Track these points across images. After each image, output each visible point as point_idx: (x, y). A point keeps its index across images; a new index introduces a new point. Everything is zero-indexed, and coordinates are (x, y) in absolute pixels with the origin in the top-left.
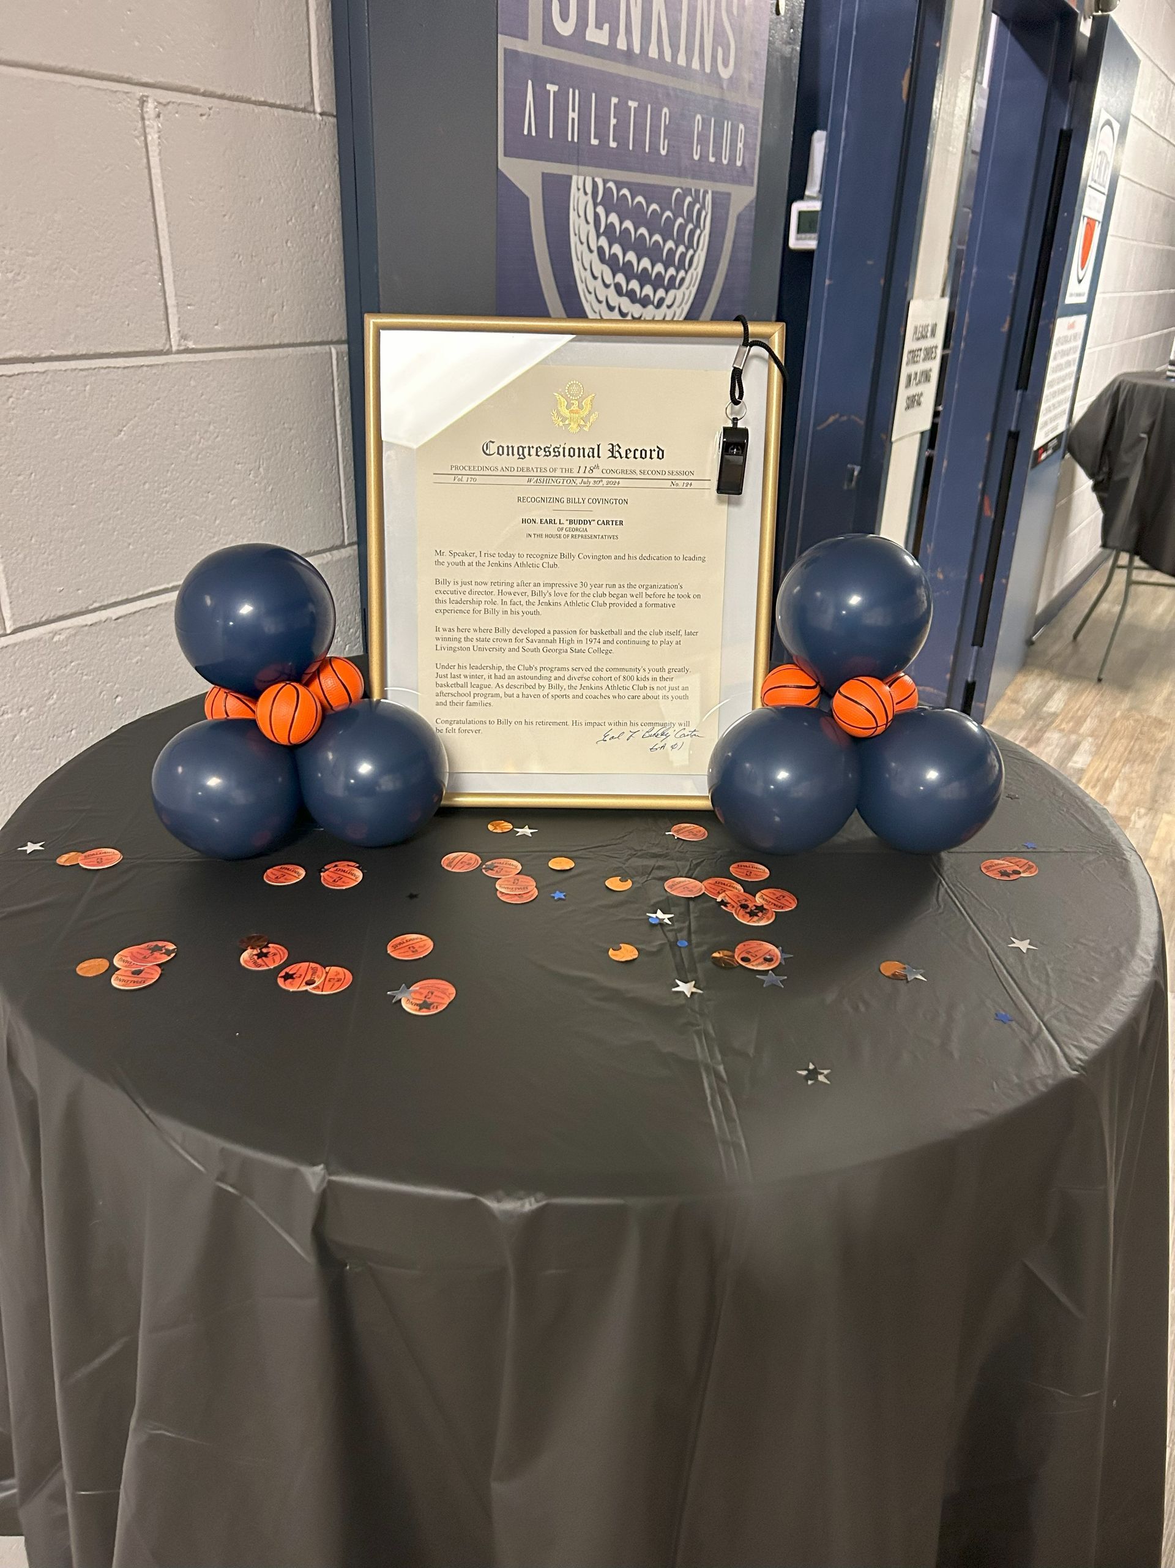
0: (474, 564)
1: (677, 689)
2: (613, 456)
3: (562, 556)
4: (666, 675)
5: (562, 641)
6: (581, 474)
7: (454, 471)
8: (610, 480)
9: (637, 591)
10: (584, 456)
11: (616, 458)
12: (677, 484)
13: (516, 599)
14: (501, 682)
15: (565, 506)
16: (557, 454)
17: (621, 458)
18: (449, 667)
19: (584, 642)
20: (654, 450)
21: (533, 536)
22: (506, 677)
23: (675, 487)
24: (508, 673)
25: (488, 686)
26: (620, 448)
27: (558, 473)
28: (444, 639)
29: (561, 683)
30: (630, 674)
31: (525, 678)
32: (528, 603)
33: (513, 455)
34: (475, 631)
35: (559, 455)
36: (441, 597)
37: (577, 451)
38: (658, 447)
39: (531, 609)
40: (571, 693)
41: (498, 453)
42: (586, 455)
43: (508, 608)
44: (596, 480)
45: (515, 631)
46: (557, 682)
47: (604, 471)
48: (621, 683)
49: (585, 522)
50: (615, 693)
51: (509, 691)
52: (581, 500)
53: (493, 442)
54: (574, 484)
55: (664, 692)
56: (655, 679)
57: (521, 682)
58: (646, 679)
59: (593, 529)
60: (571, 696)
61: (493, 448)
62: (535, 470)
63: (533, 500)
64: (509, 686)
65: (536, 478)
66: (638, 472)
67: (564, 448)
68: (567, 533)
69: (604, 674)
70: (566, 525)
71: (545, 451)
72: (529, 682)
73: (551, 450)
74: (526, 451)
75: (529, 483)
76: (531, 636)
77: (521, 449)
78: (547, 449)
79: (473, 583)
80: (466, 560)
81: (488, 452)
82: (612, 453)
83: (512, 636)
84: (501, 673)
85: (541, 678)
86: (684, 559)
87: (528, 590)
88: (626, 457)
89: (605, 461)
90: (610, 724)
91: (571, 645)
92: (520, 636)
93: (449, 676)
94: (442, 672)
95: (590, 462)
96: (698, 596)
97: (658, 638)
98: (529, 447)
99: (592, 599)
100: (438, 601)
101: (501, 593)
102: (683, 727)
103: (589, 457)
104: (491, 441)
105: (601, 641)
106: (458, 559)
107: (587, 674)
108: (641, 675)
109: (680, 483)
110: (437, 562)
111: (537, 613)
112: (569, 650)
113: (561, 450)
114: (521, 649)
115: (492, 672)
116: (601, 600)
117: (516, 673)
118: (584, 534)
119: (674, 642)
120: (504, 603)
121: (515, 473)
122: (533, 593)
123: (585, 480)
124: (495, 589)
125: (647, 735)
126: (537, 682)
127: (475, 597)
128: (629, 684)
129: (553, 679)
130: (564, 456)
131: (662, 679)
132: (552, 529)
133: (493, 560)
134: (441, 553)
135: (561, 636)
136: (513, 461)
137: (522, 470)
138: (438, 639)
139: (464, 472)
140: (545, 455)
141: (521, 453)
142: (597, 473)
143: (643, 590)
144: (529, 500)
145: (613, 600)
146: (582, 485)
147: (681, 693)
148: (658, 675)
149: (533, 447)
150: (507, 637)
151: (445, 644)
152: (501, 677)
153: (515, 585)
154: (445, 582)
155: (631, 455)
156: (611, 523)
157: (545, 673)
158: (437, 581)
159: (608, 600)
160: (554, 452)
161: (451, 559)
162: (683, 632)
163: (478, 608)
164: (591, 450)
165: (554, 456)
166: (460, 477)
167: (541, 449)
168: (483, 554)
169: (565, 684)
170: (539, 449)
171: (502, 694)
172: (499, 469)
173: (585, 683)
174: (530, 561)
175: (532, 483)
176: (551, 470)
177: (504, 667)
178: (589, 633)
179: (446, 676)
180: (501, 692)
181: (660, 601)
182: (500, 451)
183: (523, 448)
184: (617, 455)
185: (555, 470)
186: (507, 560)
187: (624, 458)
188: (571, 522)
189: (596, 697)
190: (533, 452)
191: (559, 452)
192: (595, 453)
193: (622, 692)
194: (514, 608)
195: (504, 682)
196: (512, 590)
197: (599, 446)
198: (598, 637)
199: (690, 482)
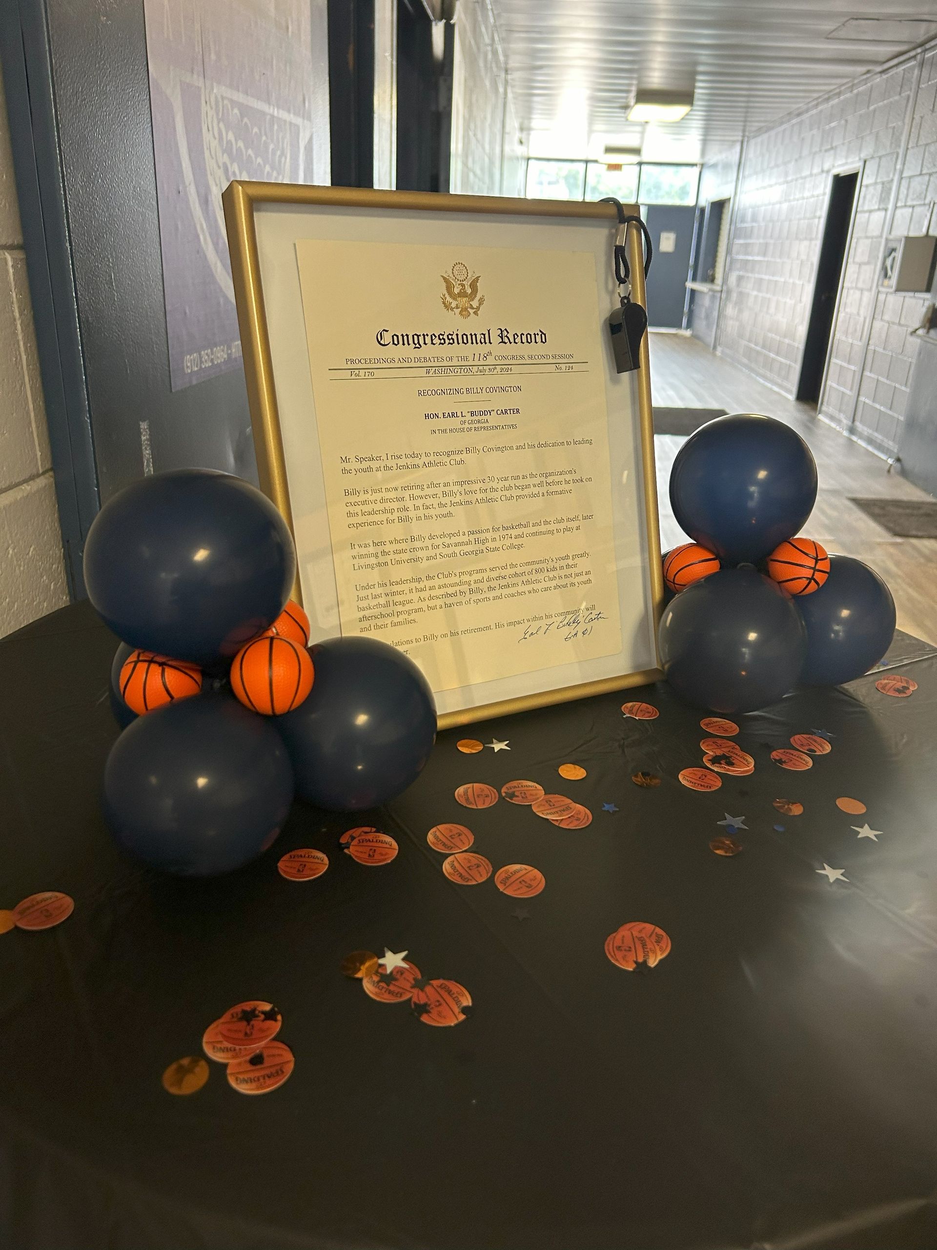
0: (382, 468)
1: (581, 574)
2: (502, 342)
3: (468, 450)
4: (570, 562)
5: (477, 541)
6: (476, 362)
7: (350, 366)
8: (503, 367)
9: (537, 481)
10: (477, 343)
11: (506, 343)
12: (561, 368)
13: (428, 502)
14: (423, 595)
15: (465, 397)
16: (451, 341)
17: (511, 343)
18: (368, 587)
19: (498, 539)
20: (538, 334)
21: (437, 432)
22: (427, 589)
23: (559, 371)
24: (430, 583)
25: (410, 602)
26: (508, 333)
27: (455, 362)
28: (361, 556)
29: (480, 585)
30: (540, 566)
31: (445, 586)
32: (441, 505)
33: (409, 344)
34: (391, 542)
35: (454, 342)
36: (352, 509)
37: (460, 341)
38: (540, 331)
39: (444, 511)
40: (491, 594)
41: (394, 343)
42: (478, 341)
43: (421, 513)
44: (491, 367)
45: (431, 537)
46: (477, 585)
47: (497, 358)
48: (534, 577)
49: (484, 413)
50: (530, 587)
51: (432, 603)
52: (479, 390)
53: (387, 331)
54: (471, 373)
55: (571, 580)
56: (562, 568)
57: (443, 591)
58: (554, 569)
59: (493, 420)
60: (491, 599)
61: (387, 338)
62: (432, 360)
63: (434, 393)
64: (431, 598)
65: (434, 369)
66: (526, 357)
67: (457, 335)
68: (469, 426)
69: (519, 570)
70: (468, 417)
71: (440, 339)
72: (450, 590)
73: (445, 337)
74: (421, 338)
75: (427, 375)
76: (447, 541)
77: (416, 337)
78: (441, 337)
79: (383, 490)
80: (374, 465)
81: (382, 342)
82: (502, 338)
83: (428, 543)
84: (422, 585)
85: (461, 583)
86: (575, 443)
87: (438, 491)
88: (515, 342)
89: (496, 348)
90: (528, 621)
91: (487, 544)
92: (438, 541)
93: (370, 597)
94: (363, 593)
95: (483, 349)
96: (590, 479)
97: (562, 526)
98: (424, 335)
99: (500, 493)
100: (349, 514)
101: (412, 497)
102: (590, 612)
103: (482, 343)
104: (384, 330)
105: (513, 536)
106: (365, 465)
107: (503, 573)
108: (551, 565)
109: (563, 366)
110: (345, 471)
111: (450, 514)
112: (485, 550)
113: (454, 337)
114: (438, 556)
115: (413, 585)
116: (508, 494)
117: (436, 582)
118: (485, 425)
119: (575, 528)
120: (416, 508)
121: (413, 364)
122: (444, 494)
123: (481, 368)
124: (406, 494)
125: (561, 625)
126: (458, 588)
127: (388, 506)
128: (540, 576)
129: (472, 583)
130: (458, 343)
131: (568, 566)
132: (455, 423)
133: (401, 462)
134: (346, 460)
135: (476, 536)
136: (408, 351)
137: (419, 360)
138: (354, 557)
139: (360, 366)
140: (440, 343)
141: (416, 342)
142: (490, 360)
143: (543, 479)
144: (430, 393)
145: (519, 492)
146: (479, 373)
147: (584, 578)
148: (563, 563)
149: (427, 335)
150: (424, 545)
151: (363, 562)
152: (422, 590)
153: (425, 487)
154: (355, 492)
155: (518, 340)
156: (508, 412)
157: (466, 578)
158: (347, 493)
159: (515, 493)
160: (444, 339)
161: (358, 466)
162: (580, 518)
163: (391, 517)
164: (483, 336)
165: (449, 343)
166: (357, 371)
167: (436, 337)
168: (389, 457)
169: (484, 586)
170: (434, 337)
171: (425, 608)
172: (396, 360)
173: (503, 582)
174: (438, 459)
175: (430, 374)
176: (448, 359)
177: (424, 578)
178: (501, 529)
179: (367, 598)
180: (423, 605)
181: (558, 488)
182: (396, 340)
183: (418, 336)
184: (506, 340)
185: (451, 359)
186: (416, 461)
187: (526, 343)
188: (472, 414)
189: (513, 595)
190: (428, 340)
191: (453, 339)
192: (486, 339)
193: (536, 586)
194: (427, 512)
196: (423, 493)
197: (489, 331)
198: (509, 532)
199: (571, 365)
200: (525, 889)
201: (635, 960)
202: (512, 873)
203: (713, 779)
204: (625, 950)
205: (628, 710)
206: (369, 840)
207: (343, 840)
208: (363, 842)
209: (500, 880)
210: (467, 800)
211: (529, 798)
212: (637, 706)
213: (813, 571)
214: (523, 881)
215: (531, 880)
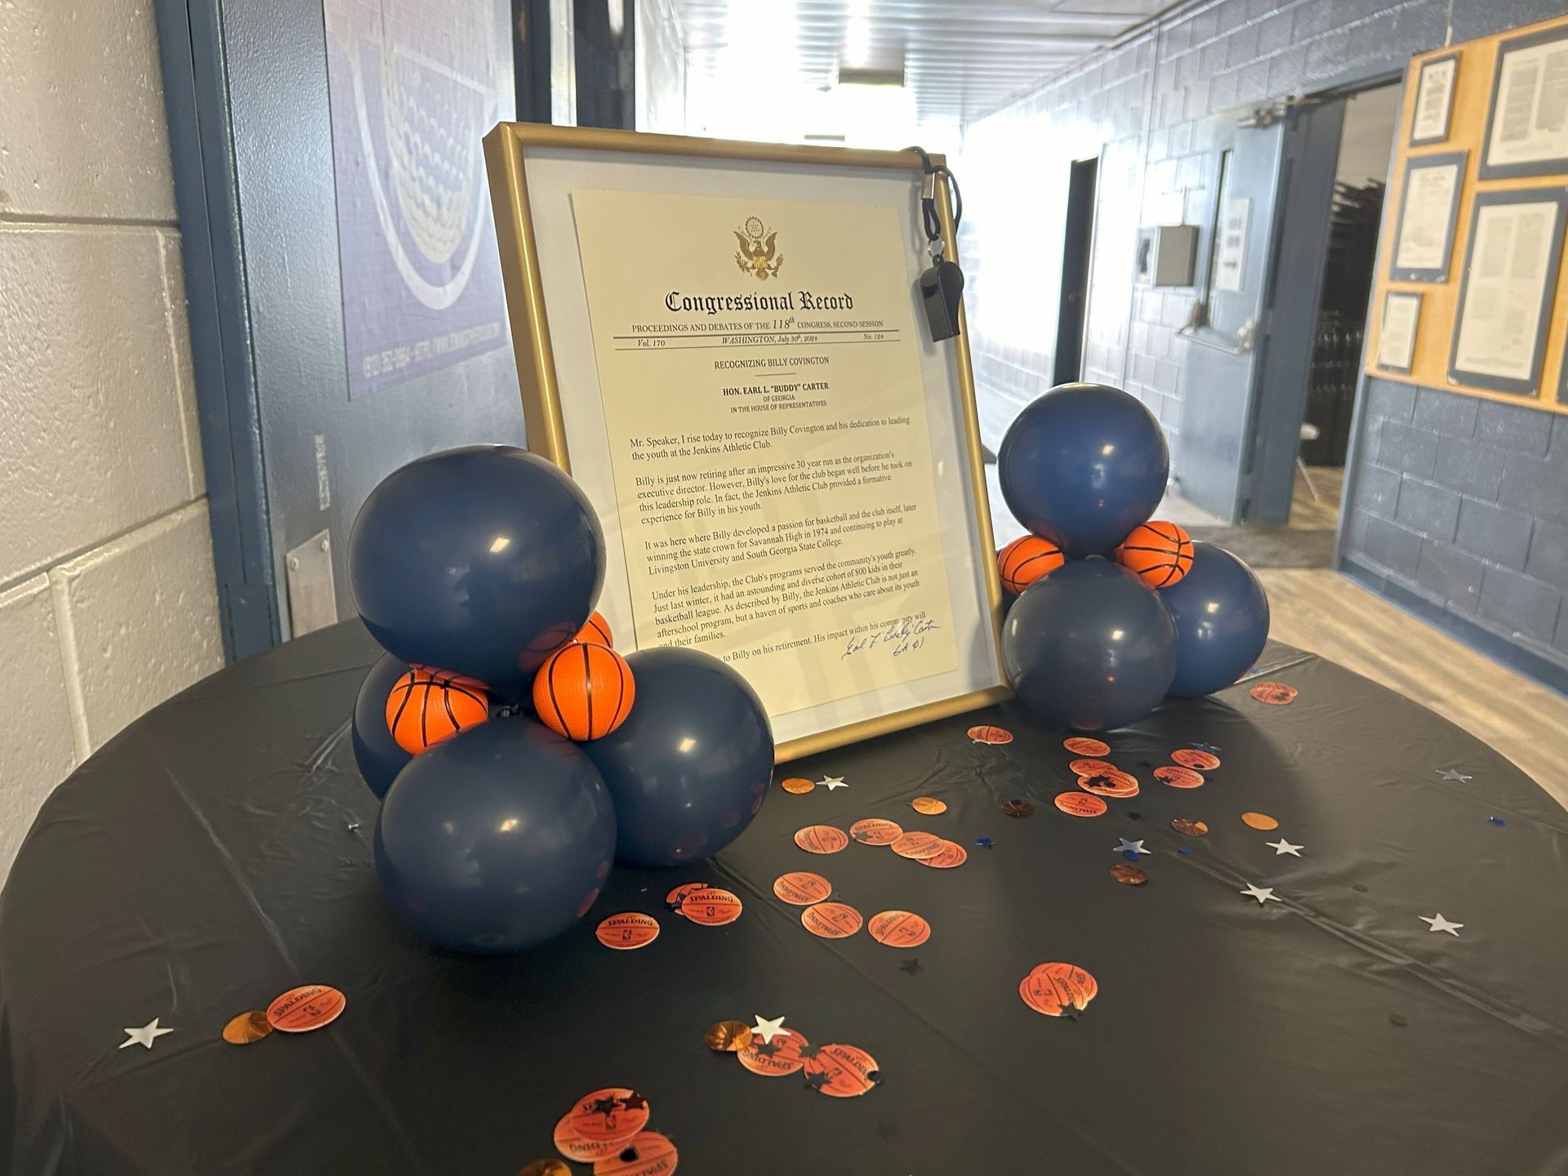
0: (678, 453)
1: (907, 575)
2: (805, 307)
3: (774, 431)
4: (895, 561)
5: (790, 537)
6: (778, 330)
7: (636, 334)
8: (807, 335)
9: (852, 466)
10: (777, 308)
11: (809, 308)
12: (870, 337)
13: (732, 491)
14: (730, 602)
15: (768, 370)
16: (749, 306)
17: (814, 308)
18: (668, 594)
19: (812, 535)
20: (843, 299)
21: (738, 410)
22: (735, 595)
23: (868, 340)
24: (737, 589)
25: (716, 611)
26: (810, 297)
27: (754, 330)
28: (658, 558)
29: (795, 590)
30: (861, 566)
31: (755, 592)
32: (747, 495)
33: (702, 309)
34: (691, 540)
35: (752, 307)
36: (647, 501)
37: (759, 305)
38: (846, 295)
39: (751, 502)
40: (808, 601)
41: (685, 308)
42: (779, 306)
43: (724, 505)
44: (794, 336)
45: (737, 534)
46: (791, 590)
47: (800, 325)
48: (855, 579)
49: (790, 388)
50: (850, 591)
51: (741, 613)
52: (783, 362)
53: (677, 294)
54: (772, 343)
55: (896, 582)
56: (885, 568)
57: (752, 598)
58: (877, 569)
59: (801, 395)
60: (809, 606)
61: (678, 302)
62: (729, 327)
63: (732, 365)
64: (739, 607)
65: (731, 337)
66: (832, 324)
67: (755, 299)
68: (774, 403)
69: (838, 571)
70: (773, 393)
71: (736, 303)
72: (762, 597)
73: (742, 301)
74: (716, 302)
75: (724, 344)
76: (755, 537)
77: (709, 301)
78: (738, 301)
79: (680, 478)
80: (669, 448)
81: (672, 306)
82: (804, 302)
83: (734, 540)
84: (728, 592)
85: (773, 588)
86: (890, 422)
87: (743, 478)
88: (818, 307)
89: (799, 314)
90: (852, 632)
91: (800, 541)
92: (744, 538)
93: (669, 607)
94: (661, 603)
95: (786, 314)
96: (909, 464)
97: (882, 518)
98: (718, 298)
99: (812, 481)
100: (643, 508)
101: (714, 487)
102: (920, 620)
103: (782, 308)
104: (674, 293)
105: (829, 531)
106: (659, 449)
107: (821, 574)
108: (873, 564)
109: (873, 335)
110: (636, 456)
111: (757, 506)
112: (798, 548)
113: (752, 301)
114: (746, 556)
115: (718, 591)
116: (821, 481)
117: (745, 588)
118: (792, 402)
119: (897, 521)
120: (719, 499)
121: (707, 332)
122: (749, 482)
123: (783, 336)
124: (706, 482)
125: (889, 637)
126: (769, 594)
127: (686, 497)
128: (862, 578)
129: (786, 587)
130: (757, 309)
131: (893, 566)
132: (757, 400)
133: (700, 445)
134: (637, 443)
135: (787, 531)
136: (701, 317)
137: (715, 327)
138: (650, 559)
139: (648, 334)
140: (737, 308)
141: (710, 306)
142: (793, 328)
143: (858, 464)
144: (728, 365)
145: (833, 479)
146: (781, 342)
147: (911, 580)
148: (887, 562)
149: (722, 299)
150: (729, 543)
151: (659, 564)
152: (729, 597)
153: (727, 474)
154: (649, 481)
155: (822, 305)
156: (816, 386)
157: (778, 582)
158: (639, 482)
159: (829, 480)
160: (741, 304)
161: (651, 450)
162: (902, 508)
163: (691, 511)
164: (783, 300)
165: (747, 308)
166: (645, 340)
167: (731, 301)
168: (686, 440)
169: (800, 591)
170: (729, 301)
171: (734, 620)
172: (689, 327)
173: (821, 586)
174: (741, 442)
175: (728, 344)
176: (746, 326)
177: (730, 583)
178: (815, 522)
179: (665, 608)
180: (732, 615)
181: (876, 474)
182: (687, 304)
183: (712, 300)
184: (809, 305)
185: (750, 326)
186: (715, 444)
187: (831, 309)
188: (777, 389)
189: (833, 601)
190: (724, 304)
191: (751, 304)
192: (787, 303)
193: (857, 590)
194: (732, 504)
195: (733, 602)
196: (725, 482)
197: (790, 295)
198: (824, 526)
199: (880, 333)
200: (908, 938)
201: (1059, 1003)
202: (887, 921)
203: (1094, 802)
204: (1045, 994)
205: (975, 736)
206: (704, 897)
207: (672, 899)
208: (696, 899)
209: (874, 931)
210: (811, 844)
211: (885, 837)
212: (986, 731)
213: (1176, 556)
214: (904, 928)
215: (912, 927)
